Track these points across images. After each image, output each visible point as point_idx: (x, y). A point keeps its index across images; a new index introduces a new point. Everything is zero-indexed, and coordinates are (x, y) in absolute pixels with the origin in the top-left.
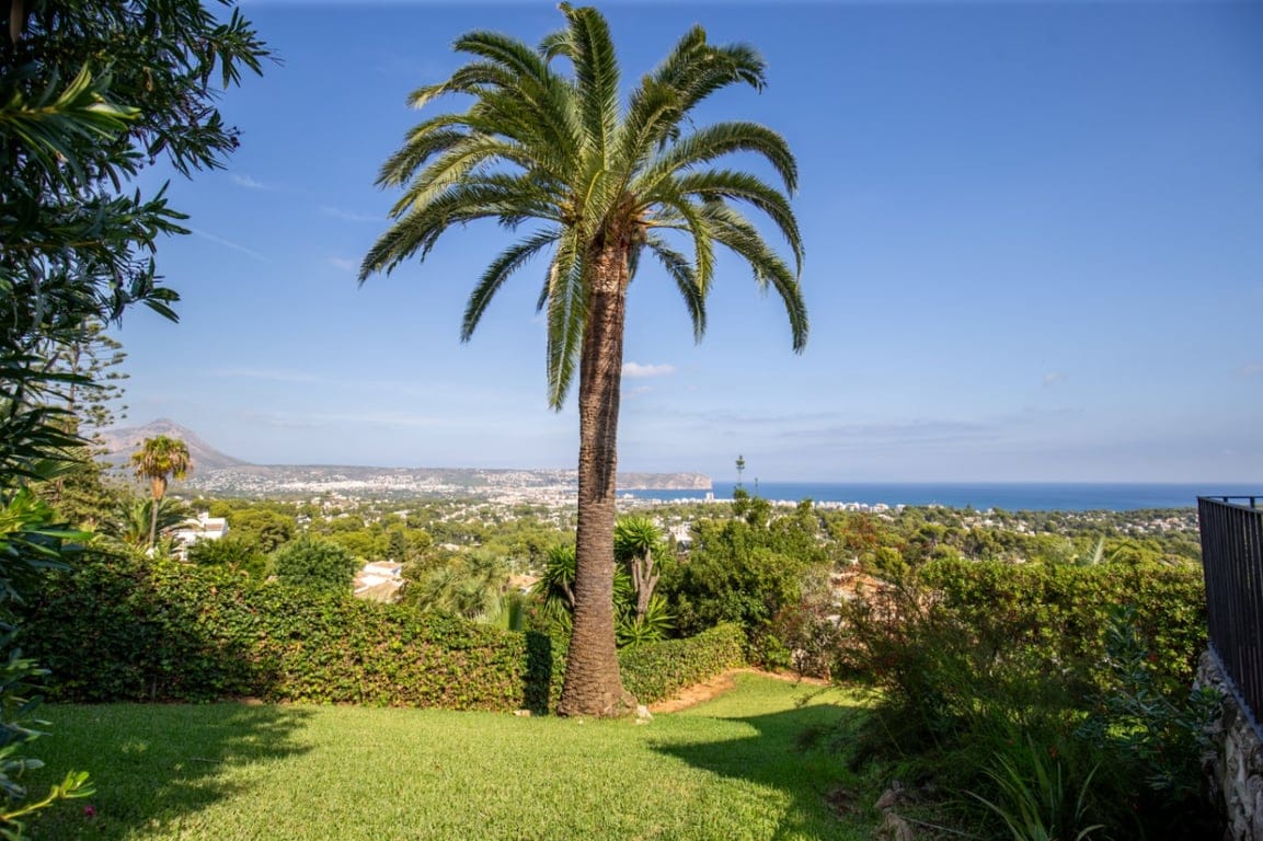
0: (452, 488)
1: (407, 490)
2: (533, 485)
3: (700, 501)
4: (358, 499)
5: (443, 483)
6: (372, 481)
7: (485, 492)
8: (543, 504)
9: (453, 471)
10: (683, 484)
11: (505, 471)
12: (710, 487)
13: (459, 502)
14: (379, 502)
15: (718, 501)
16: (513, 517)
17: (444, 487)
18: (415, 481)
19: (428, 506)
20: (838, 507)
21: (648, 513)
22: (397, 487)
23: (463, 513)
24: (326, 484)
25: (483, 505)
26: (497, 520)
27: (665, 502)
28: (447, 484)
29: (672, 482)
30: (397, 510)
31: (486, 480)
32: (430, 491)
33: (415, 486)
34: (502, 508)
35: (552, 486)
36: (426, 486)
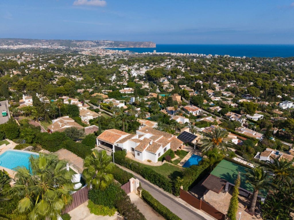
0: (64, 48)
1: (47, 49)
2: (93, 46)
3: (151, 53)
5: (60, 46)
6: (33, 45)
7: (77, 49)
8: (98, 55)
9: (63, 41)
10: (146, 46)
11: (83, 41)
12: (155, 47)
13: (69, 55)
15: (157, 53)
16: (89, 62)
17: (61, 47)
18: (50, 45)
20: (196, 55)
22: (44, 47)
23: (72, 60)
24: (16, 46)
25: (78, 56)
26: (84, 63)
27: (140, 54)
28: (62, 46)
29: (142, 44)
31: (76, 44)
32: (56, 49)
33: (50, 47)
34: (84, 57)
35: (100, 46)
36: (55, 47)
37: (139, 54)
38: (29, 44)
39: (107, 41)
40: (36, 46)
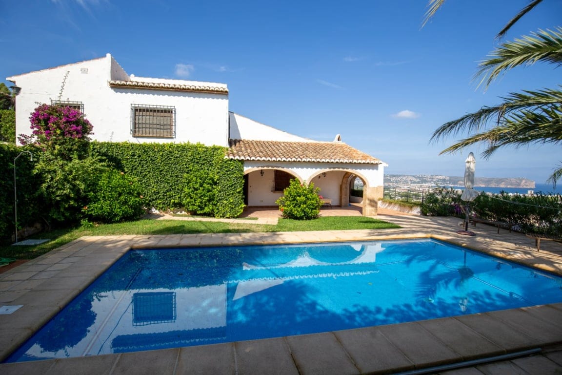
2: (415, 182)
7: (389, 185)
8: (418, 192)
10: (512, 184)
11: (400, 176)
12: (532, 187)
29: (503, 183)
31: (390, 180)
35: (425, 183)
39: (437, 177)
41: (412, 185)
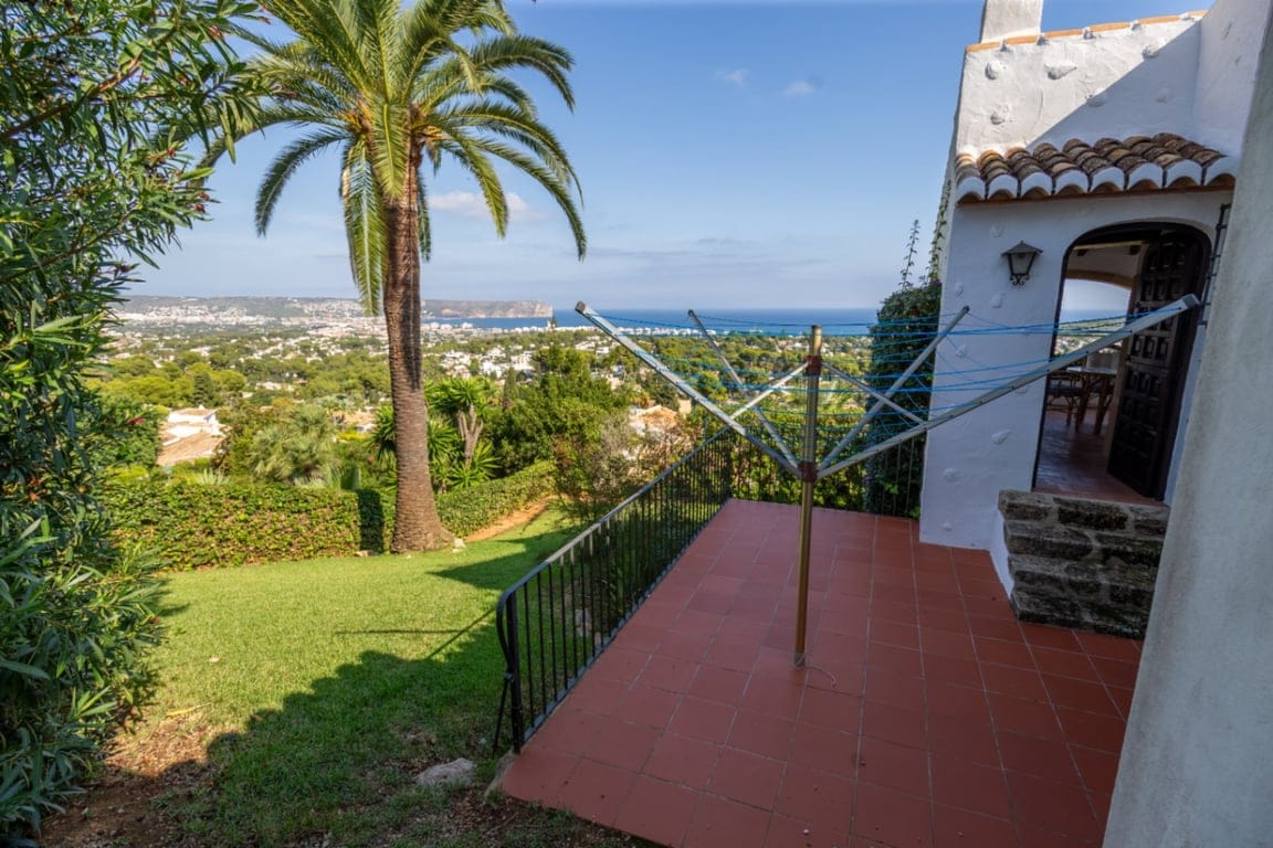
0: (262, 320)
1: (203, 323)
2: (359, 315)
3: (540, 330)
4: (139, 334)
5: (248, 314)
6: (153, 313)
7: (303, 323)
8: (373, 336)
9: (256, 300)
10: (524, 312)
11: (324, 300)
12: (549, 315)
13: (271, 337)
14: (168, 338)
15: (559, 329)
16: (339, 351)
17: (251, 318)
18: (212, 312)
19: (233, 341)
20: (671, 333)
21: (488, 343)
22: (189, 319)
23: (280, 347)
25: (303, 339)
26: (322, 354)
27: (506, 331)
28: (254, 315)
29: (512, 310)
30: (195, 347)
31: (301, 310)
32: (234, 323)
33: (213, 319)
34: (325, 341)
36: (228, 319)
37: (504, 334)
38: (137, 312)
40: (161, 318)
41: (355, 319)
